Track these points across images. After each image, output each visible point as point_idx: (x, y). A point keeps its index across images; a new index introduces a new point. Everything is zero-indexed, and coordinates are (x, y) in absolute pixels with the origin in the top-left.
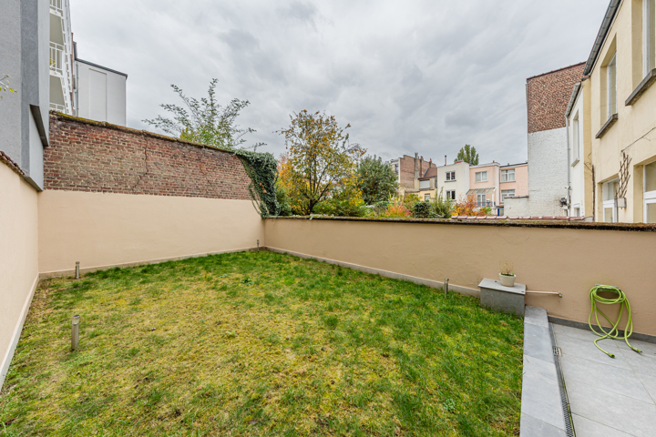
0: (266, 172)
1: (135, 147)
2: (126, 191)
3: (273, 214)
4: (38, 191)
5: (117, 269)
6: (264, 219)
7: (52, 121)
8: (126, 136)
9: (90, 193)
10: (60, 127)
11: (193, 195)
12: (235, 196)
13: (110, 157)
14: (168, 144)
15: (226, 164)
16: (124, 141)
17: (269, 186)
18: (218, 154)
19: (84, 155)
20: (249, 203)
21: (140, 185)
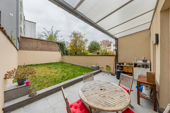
0: (62, 46)
1: (35, 42)
2: (33, 50)
3: (64, 55)
4: (18, 50)
5: (31, 65)
6: (62, 56)
7: (20, 38)
8: (33, 40)
9: (27, 51)
10: (21, 39)
11: (47, 51)
12: (56, 51)
13: (30, 44)
14: (41, 41)
15: (54, 44)
16: (33, 41)
17: (63, 49)
18: (52, 42)
19: (26, 44)
20: (58, 52)
21: (36, 49)
